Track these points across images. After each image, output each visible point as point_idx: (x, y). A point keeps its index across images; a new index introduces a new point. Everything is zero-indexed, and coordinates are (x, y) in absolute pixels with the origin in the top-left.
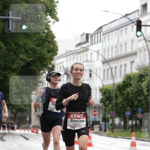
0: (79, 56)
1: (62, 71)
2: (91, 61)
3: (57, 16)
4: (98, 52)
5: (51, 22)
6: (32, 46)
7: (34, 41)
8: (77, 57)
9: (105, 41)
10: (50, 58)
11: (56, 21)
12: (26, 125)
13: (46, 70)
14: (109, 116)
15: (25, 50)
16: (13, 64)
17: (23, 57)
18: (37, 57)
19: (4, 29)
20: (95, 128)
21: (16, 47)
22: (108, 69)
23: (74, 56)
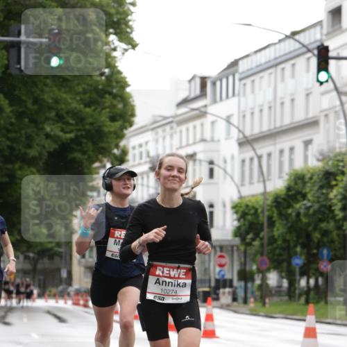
0: (184, 128)
1: (146, 162)
2: (212, 140)
3: (131, 36)
4: (228, 120)
5: (118, 49)
6: (74, 105)
7: (78, 93)
8: (181, 132)
9: (244, 95)
10: (115, 133)
11: (130, 46)
12: (61, 288)
13: (108, 161)
14: (254, 267)
15: (57, 115)
16: (30, 146)
17: (52, 130)
18: (85, 130)
19: (7, 67)
20: (221, 295)
21: (36, 107)
22: (252, 159)
23: (172, 128)
